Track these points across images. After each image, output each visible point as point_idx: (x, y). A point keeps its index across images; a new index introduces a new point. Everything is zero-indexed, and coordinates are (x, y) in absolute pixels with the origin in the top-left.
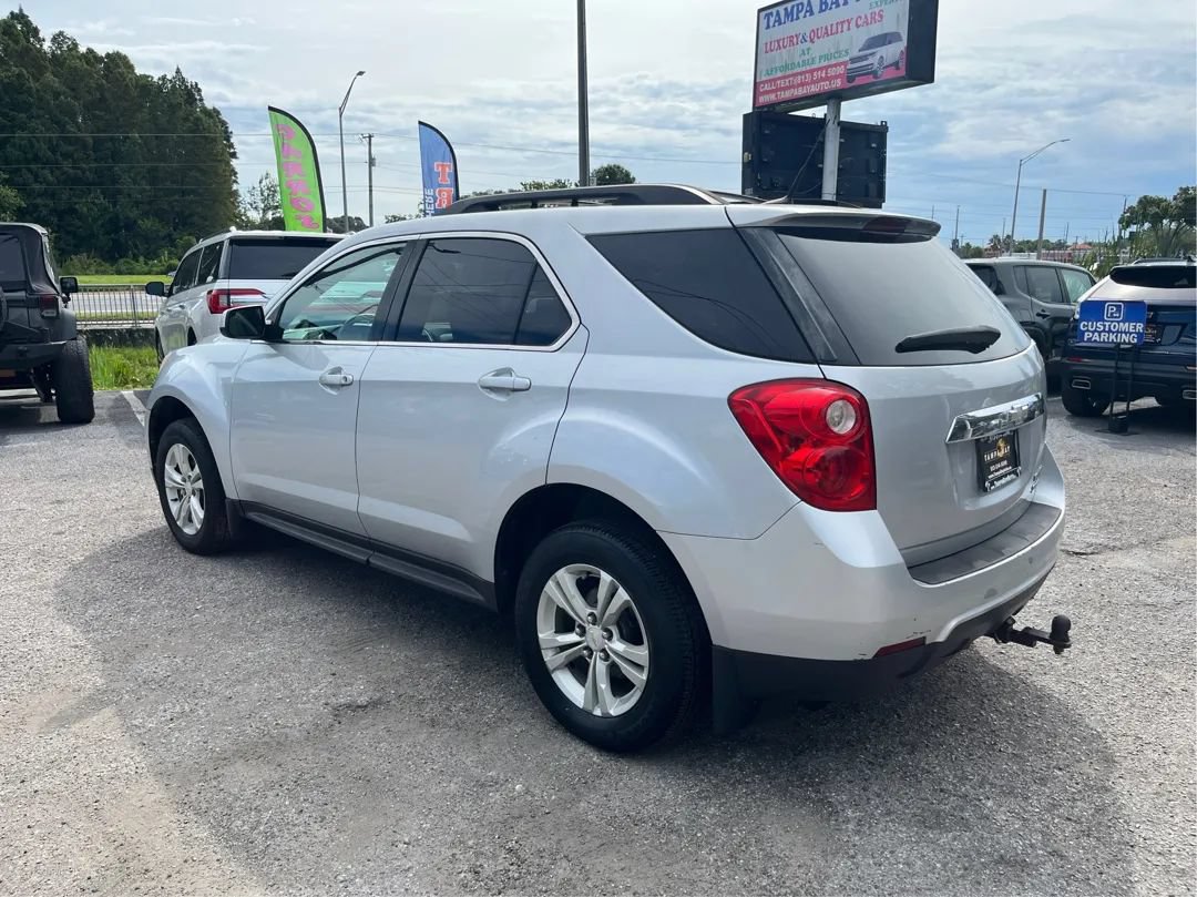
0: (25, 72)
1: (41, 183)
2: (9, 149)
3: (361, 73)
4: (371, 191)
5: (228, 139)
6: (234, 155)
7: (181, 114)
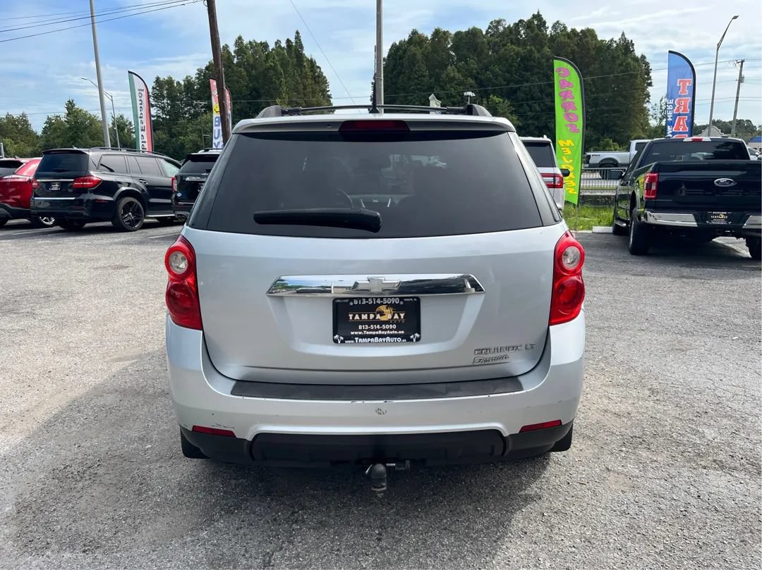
0: (533, 49)
1: (532, 112)
2: (519, 93)
3: (735, 17)
4: (737, 101)
5: (648, 73)
6: (650, 84)
7: (618, 62)
